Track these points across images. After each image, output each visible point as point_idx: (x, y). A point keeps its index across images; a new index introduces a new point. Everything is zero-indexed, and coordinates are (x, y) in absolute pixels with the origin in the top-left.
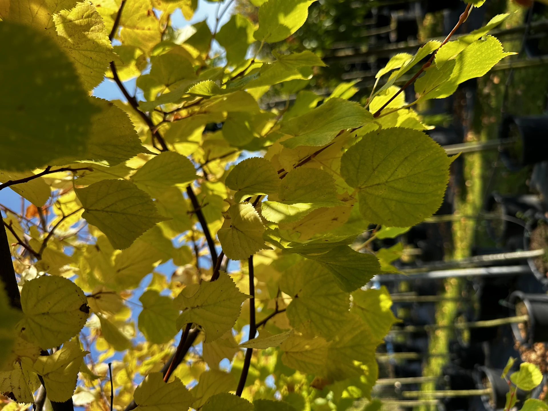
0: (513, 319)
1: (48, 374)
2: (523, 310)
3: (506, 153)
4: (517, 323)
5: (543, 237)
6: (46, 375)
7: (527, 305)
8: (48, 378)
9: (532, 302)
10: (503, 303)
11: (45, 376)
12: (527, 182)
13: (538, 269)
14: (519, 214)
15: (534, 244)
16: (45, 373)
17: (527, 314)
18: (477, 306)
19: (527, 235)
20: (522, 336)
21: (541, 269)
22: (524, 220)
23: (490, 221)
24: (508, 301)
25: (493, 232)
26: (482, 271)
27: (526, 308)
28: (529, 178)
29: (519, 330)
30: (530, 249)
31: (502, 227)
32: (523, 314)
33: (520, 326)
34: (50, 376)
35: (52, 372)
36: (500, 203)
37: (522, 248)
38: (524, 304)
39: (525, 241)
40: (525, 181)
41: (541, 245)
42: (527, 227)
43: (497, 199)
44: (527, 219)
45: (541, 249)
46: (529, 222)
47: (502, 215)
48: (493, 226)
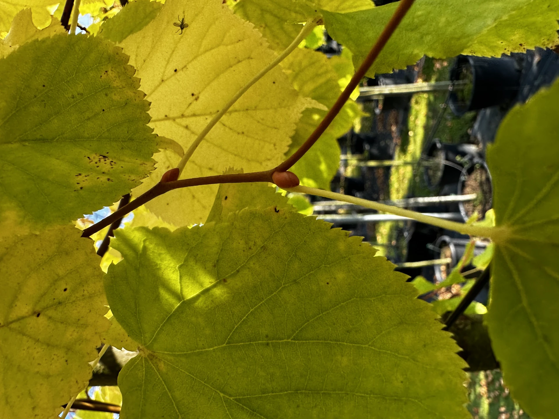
0: (437, 262)
2: (448, 253)
3: (454, 96)
4: (440, 265)
5: (478, 181)
7: (452, 248)
9: (456, 245)
10: (430, 246)
12: (470, 131)
14: (458, 158)
15: (468, 189)
17: (451, 257)
18: (405, 252)
19: (462, 178)
20: (443, 278)
22: (461, 165)
23: (427, 168)
24: (434, 244)
25: (430, 179)
27: (451, 251)
28: (472, 127)
29: (440, 271)
30: (462, 193)
31: (440, 174)
32: (446, 257)
33: (443, 268)
36: (441, 149)
37: (456, 193)
38: (449, 247)
39: (459, 186)
40: (467, 129)
41: (474, 190)
42: (464, 171)
43: (439, 145)
44: (466, 163)
45: (473, 193)
46: (467, 166)
47: (441, 160)
48: (431, 172)
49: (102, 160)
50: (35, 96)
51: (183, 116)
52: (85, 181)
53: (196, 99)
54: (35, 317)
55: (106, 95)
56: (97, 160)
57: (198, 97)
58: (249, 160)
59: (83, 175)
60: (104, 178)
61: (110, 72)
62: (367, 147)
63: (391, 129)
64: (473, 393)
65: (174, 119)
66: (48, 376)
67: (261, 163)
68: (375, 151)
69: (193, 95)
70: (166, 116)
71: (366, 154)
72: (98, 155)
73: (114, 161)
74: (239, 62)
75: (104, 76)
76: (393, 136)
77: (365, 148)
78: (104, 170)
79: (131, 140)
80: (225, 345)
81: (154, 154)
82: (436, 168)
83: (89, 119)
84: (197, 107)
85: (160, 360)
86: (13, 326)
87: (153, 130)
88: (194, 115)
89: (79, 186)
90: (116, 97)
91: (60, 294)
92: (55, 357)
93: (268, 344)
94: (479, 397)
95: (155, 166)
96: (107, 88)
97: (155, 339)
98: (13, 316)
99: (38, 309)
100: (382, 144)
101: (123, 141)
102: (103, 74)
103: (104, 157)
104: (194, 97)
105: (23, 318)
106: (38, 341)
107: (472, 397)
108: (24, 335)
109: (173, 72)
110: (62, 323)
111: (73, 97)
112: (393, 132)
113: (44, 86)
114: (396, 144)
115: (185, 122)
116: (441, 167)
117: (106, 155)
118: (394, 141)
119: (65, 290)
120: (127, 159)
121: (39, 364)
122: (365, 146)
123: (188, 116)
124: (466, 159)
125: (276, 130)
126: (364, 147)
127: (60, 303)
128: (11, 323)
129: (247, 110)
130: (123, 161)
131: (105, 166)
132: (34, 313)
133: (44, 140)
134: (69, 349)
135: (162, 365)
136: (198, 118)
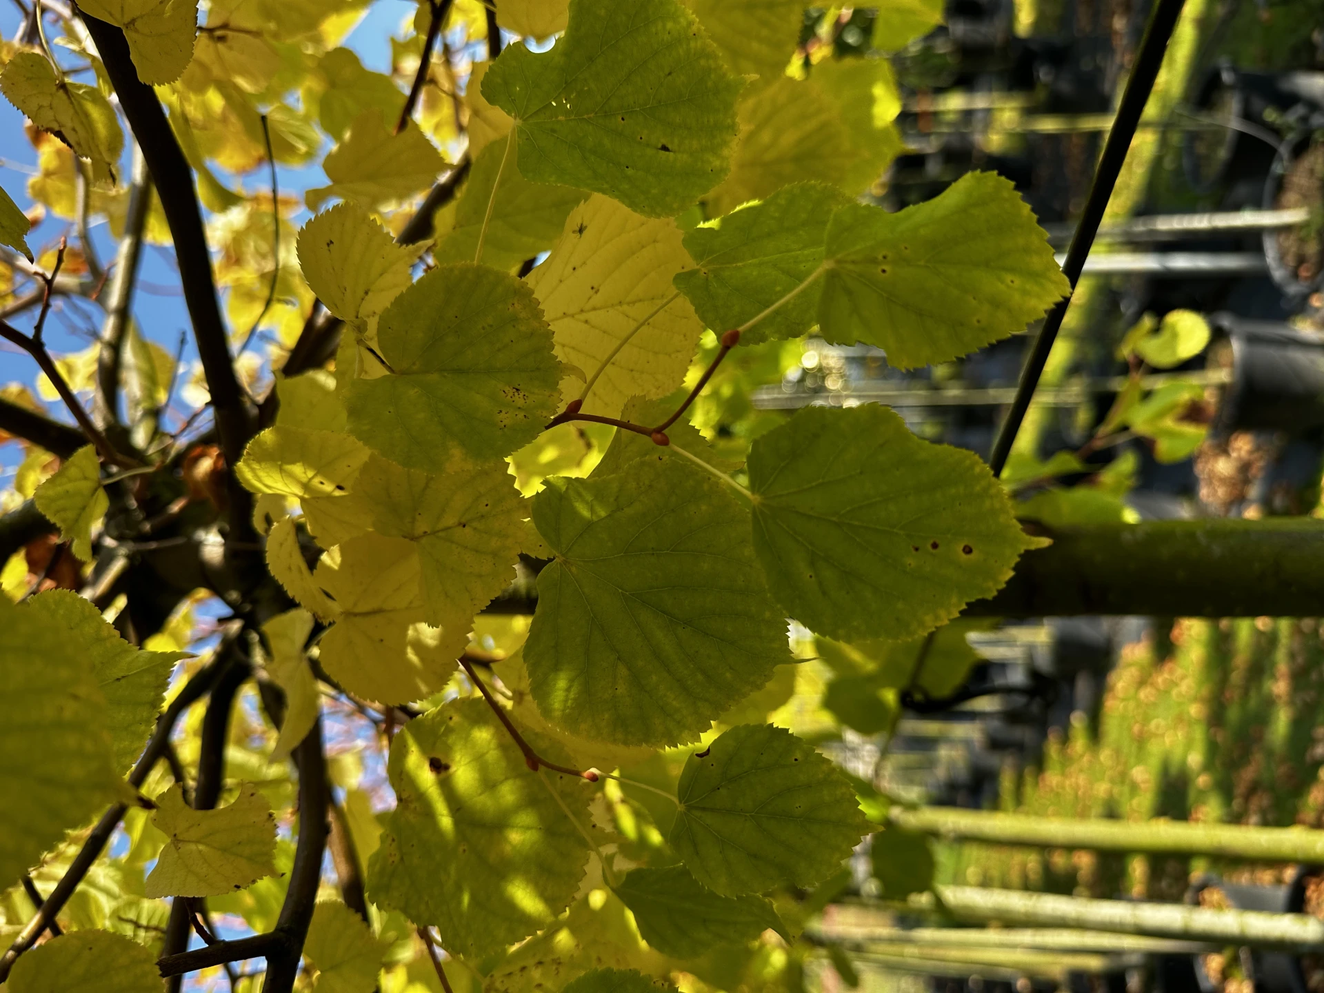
1: (133, 21)
2: (1227, 357)
5: (1318, 176)
6: (129, 23)
7: (1236, 346)
8: (136, 31)
9: (1251, 340)
11: (127, 26)
13: (1282, 258)
14: (1271, 115)
15: (1291, 196)
16: (126, 20)
17: (1232, 365)
19: (1277, 168)
21: (1290, 260)
22: (1277, 132)
23: (1193, 137)
25: (1198, 164)
26: (1148, 263)
27: (1233, 352)
30: (1275, 204)
31: (1223, 154)
32: (1223, 367)
33: (1209, 395)
34: (138, 24)
35: (142, 17)
36: (1232, 87)
37: (1258, 205)
38: (1229, 342)
39: (1269, 186)
40: (1312, 30)
41: (1305, 199)
42: (1284, 150)
43: (1227, 77)
44: (1290, 128)
45: (1301, 206)
46: (1291, 137)
47: (1229, 118)
48: (1201, 148)
49: (516, 394)
50: (449, 327)
51: (582, 311)
52: (506, 418)
53: (596, 292)
54: (461, 527)
55: (514, 326)
56: (511, 394)
57: (598, 290)
58: (656, 353)
59: (504, 412)
60: (521, 415)
61: (516, 305)
62: (1044, 74)
63: (1110, 26)
64: (1253, 694)
65: (573, 316)
66: (480, 576)
67: (670, 355)
68: (1065, 87)
69: (592, 288)
70: (564, 314)
71: (1041, 95)
72: (511, 387)
73: (526, 394)
74: (643, 247)
75: (511, 309)
76: (1114, 43)
77: (1038, 77)
78: (519, 405)
79: (538, 369)
80: (622, 554)
81: (560, 382)
82: (1217, 135)
83: (499, 350)
84: (597, 300)
85: (572, 565)
86: (441, 534)
87: (557, 357)
88: (594, 309)
89: (503, 424)
90: (523, 328)
91: (483, 509)
92: (485, 561)
93: (653, 554)
94: (1269, 703)
95: (561, 397)
96: (514, 320)
97: (570, 549)
98: (441, 526)
99: (463, 520)
100: (1086, 65)
101: (531, 371)
102: (510, 307)
103: (517, 390)
104: (594, 290)
105: (449, 528)
106: (466, 547)
107: (1253, 702)
108: (452, 542)
109: (572, 270)
110: (486, 533)
111: (484, 328)
112: (1116, 33)
113: (456, 317)
114: (1122, 67)
115: (583, 317)
116: (1229, 137)
117: (518, 387)
118: (1118, 59)
119: (487, 505)
120: (536, 391)
121: (471, 566)
122: (1038, 72)
123: (589, 311)
124: (1292, 117)
125: (686, 320)
126: (1035, 74)
127: (482, 516)
128: (438, 531)
129: (653, 299)
130: (533, 393)
131: (519, 401)
132: (460, 524)
133: (460, 371)
134: (495, 554)
135: (574, 569)
136: (599, 312)
